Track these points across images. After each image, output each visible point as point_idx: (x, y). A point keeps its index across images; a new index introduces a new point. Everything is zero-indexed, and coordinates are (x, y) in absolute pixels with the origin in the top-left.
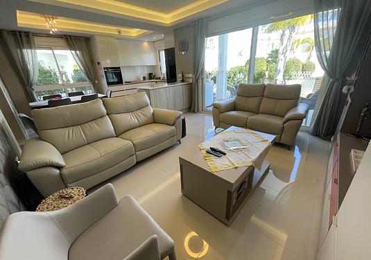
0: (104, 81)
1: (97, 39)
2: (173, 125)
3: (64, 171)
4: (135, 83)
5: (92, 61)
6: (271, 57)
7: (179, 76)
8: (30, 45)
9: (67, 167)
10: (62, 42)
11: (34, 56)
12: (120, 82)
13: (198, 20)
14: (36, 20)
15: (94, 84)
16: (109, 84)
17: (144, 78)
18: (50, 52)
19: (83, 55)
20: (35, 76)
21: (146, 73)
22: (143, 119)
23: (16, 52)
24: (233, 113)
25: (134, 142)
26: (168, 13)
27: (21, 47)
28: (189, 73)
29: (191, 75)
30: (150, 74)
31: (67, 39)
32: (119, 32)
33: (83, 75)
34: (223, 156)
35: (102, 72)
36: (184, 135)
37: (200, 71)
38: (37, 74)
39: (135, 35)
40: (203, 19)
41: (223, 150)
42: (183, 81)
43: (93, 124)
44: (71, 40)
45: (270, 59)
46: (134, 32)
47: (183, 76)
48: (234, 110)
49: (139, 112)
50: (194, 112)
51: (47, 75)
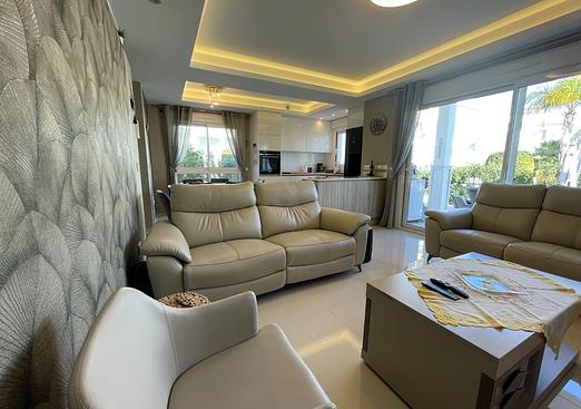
0: (257, 169)
1: (260, 116)
2: (352, 235)
3: (189, 269)
4: (295, 174)
5: (247, 142)
6: (542, 154)
7: (366, 167)
8: (187, 121)
9: (193, 264)
10: (219, 119)
11: (188, 134)
12: (276, 171)
13: (407, 85)
14: (200, 94)
15: (243, 171)
16: (262, 173)
17: (310, 170)
18: (205, 128)
19: (238, 135)
20: (182, 156)
21: (313, 164)
22: (304, 220)
23: (171, 128)
24: (469, 232)
25: (288, 249)
26: (360, 79)
27: (177, 124)
28: (383, 164)
29: (386, 167)
30: (319, 165)
31: (225, 115)
32: (288, 107)
33: (233, 160)
34: (462, 300)
35: (257, 157)
36: (368, 258)
37: (403, 160)
38: (184, 155)
39: (307, 111)
40: (415, 83)
41: (461, 289)
42: (371, 175)
43: (236, 215)
44: (230, 117)
45: (539, 157)
46: (307, 107)
47: (372, 167)
48: (471, 229)
49: (299, 209)
50: (386, 226)
51: (193, 158)
